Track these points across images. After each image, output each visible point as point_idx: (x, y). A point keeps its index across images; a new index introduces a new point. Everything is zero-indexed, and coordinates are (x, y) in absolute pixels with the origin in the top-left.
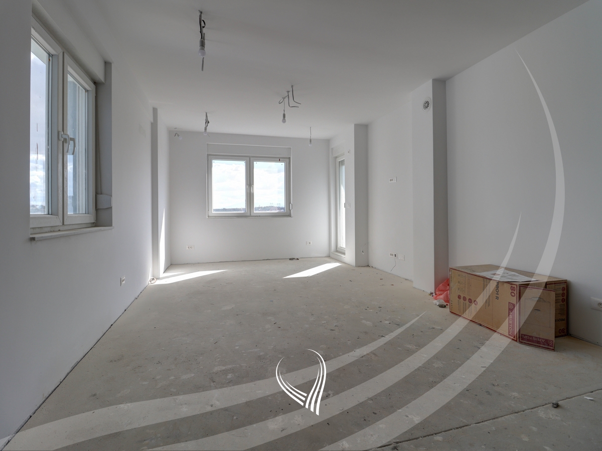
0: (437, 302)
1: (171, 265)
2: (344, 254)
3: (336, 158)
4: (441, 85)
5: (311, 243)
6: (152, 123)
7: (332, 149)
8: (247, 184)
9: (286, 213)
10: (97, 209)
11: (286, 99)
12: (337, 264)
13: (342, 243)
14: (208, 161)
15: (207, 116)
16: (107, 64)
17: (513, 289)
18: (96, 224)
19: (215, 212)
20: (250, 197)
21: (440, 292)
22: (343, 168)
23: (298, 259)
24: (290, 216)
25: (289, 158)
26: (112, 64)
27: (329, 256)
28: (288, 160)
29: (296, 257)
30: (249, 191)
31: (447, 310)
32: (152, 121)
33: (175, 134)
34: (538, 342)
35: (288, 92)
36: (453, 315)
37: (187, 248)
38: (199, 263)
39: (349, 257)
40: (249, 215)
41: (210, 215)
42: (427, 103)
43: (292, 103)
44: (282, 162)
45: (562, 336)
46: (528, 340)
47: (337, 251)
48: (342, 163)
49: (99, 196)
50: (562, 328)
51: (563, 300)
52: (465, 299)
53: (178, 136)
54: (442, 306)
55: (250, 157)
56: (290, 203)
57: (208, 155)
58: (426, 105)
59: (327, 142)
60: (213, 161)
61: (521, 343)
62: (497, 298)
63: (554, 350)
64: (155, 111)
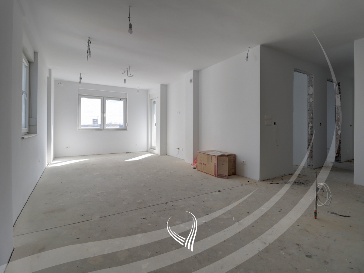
0: (193, 167)
1: (56, 158)
2: (155, 149)
3: (151, 100)
4: (197, 73)
5: (138, 144)
6: (48, 77)
7: (150, 95)
8: (102, 112)
9: (123, 128)
10: (29, 125)
11: (126, 72)
12: (151, 155)
13: (154, 144)
14: (78, 98)
15: (81, 75)
16: (36, 53)
17: (216, 157)
18: (28, 133)
19: (82, 127)
20: (103, 119)
21: (195, 163)
22: (155, 105)
23: (130, 153)
24: (126, 130)
25: (126, 99)
26: (38, 53)
27: (147, 151)
28: (125, 100)
29: (129, 152)
30: (103, 116)
31: (196, 169)
32: (48, 76)
33: (59, 82)
34: (223, 176)
35: (127, 69)
36: (198, 171)
37: (65, 148)
38: (72, 156)
39: (157, 151)
40: (103, 129)
41: (79, 129)
42: (191, 80)
43: (129, 75)
44: (122, 100)
45: (233, 175)
46: (220, 176)
47: (151, 148)
48: (154, 102)
49: (30, 119)
50: (233, 172)
51: (234, 162)
52: (202, 164)
53: (61, 83)
54: (194, 168)
55: (103, 97)
56: (126, 123)
57: (79, 95)
58: (191, 81)
59: (147, 91)
60: (82, 98)
61: (218, 177)
62: (211, 162)
63: (228, 178)
64: (50, 71)
